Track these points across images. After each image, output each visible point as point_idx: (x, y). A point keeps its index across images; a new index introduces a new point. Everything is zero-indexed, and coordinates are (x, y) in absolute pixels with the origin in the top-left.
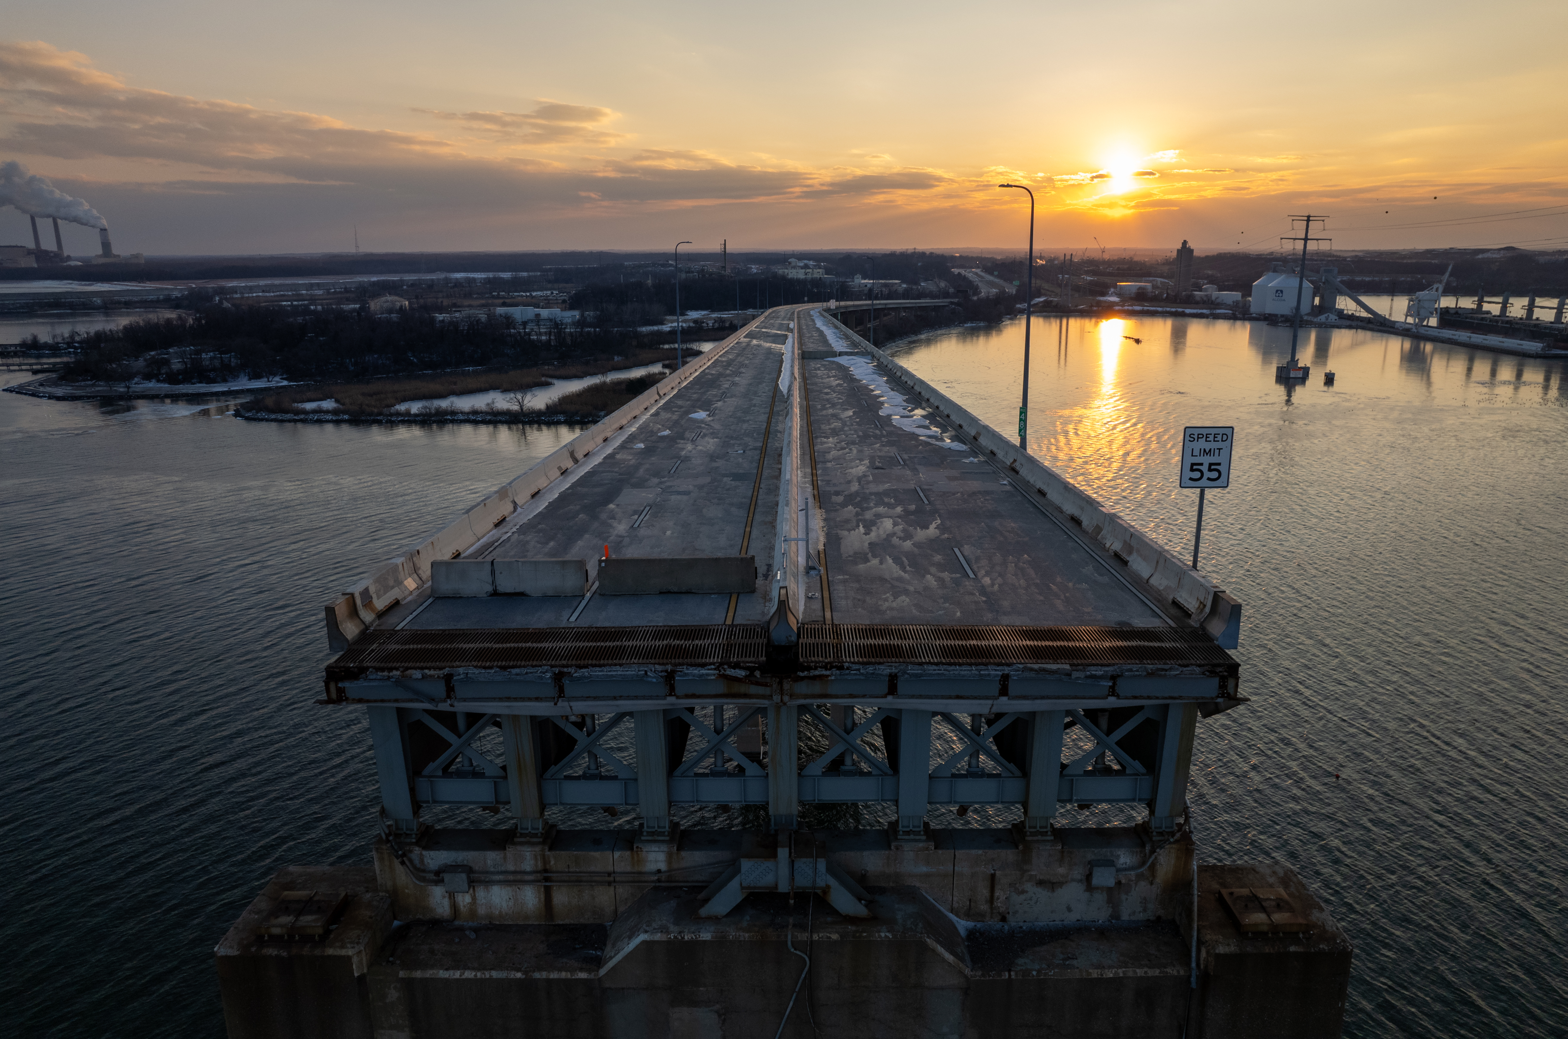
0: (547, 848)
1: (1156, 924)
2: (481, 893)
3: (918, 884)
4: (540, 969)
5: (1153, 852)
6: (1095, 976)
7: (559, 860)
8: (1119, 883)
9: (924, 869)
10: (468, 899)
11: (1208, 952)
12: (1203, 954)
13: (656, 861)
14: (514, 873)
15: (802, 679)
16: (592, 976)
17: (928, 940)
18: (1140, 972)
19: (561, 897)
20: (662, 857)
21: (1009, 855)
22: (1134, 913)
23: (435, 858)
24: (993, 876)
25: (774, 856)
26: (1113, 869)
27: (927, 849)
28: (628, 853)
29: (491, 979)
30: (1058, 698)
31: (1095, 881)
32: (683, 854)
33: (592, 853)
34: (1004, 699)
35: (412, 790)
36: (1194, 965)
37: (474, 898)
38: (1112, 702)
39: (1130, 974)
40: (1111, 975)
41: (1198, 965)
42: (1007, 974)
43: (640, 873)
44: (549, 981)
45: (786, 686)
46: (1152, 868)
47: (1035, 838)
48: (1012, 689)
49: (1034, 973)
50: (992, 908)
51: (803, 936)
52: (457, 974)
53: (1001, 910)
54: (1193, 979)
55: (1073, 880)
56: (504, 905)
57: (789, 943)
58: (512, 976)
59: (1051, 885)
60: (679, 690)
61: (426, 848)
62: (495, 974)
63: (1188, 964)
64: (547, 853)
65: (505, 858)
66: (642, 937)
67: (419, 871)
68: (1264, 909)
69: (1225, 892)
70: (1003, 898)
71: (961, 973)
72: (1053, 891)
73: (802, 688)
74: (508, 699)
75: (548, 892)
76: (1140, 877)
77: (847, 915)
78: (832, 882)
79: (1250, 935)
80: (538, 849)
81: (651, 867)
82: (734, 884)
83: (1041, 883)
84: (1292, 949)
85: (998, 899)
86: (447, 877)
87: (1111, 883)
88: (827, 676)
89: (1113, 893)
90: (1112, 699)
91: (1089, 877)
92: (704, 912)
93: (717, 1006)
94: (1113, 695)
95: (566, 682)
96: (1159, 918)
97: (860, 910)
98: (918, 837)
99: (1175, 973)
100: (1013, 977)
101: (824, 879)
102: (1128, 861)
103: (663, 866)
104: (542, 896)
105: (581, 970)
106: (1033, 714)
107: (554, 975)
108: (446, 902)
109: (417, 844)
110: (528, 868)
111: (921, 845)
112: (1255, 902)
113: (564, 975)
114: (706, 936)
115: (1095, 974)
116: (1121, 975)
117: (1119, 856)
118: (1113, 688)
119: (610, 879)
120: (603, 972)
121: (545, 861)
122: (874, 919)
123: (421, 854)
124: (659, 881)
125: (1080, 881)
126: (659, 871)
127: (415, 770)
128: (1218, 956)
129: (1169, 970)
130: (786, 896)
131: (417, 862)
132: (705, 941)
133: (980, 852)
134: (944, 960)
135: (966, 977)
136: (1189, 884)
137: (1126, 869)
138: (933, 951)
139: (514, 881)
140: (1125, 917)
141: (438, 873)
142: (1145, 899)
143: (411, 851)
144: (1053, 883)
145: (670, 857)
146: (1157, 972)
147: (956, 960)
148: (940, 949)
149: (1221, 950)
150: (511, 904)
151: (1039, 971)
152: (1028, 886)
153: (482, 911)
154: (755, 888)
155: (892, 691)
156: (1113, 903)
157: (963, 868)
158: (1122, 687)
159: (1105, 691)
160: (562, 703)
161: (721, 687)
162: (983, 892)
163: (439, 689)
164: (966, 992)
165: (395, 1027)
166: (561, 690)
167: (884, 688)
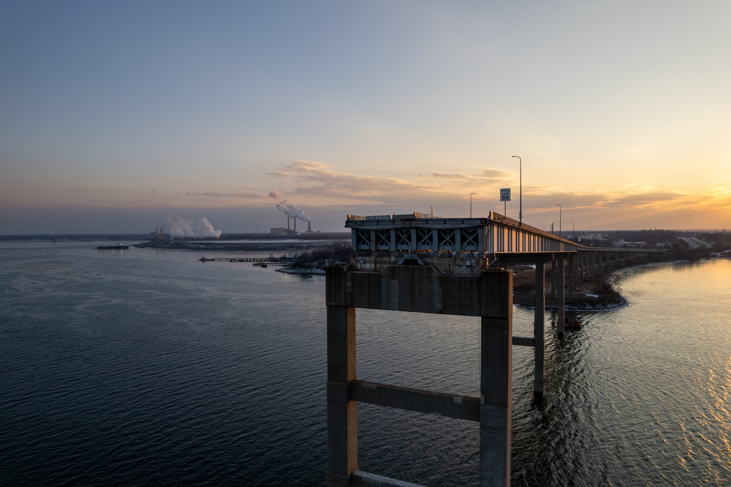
2: (365, 265)
3: (436, 265)
4: (372, 272)
7: (378, 259)
8: (472, 265)
9: (437, 262)
10: (363, 266)
14: (371, 261)
15: (413, 220)
16: (379, 273)
17: (432, 268)
19: (378, 266)
21: (452, 259)
23: (359, 258)
24: (449, 264)
25: (409, 253)
26: (470, 262)
27: (438, 258)
28: (389, 258)
31: (467, 264)
32: (397, 258)
33: (383, 257)
34: (445, 224)
35: (357, 247)
39: (468, 276)
43: (390, 261)
44: (373, 274)
45: (411, 222)
48: (446, 222)
51: (412, 266)
54: (479, 277)
55: (464, 265)
56: (369, 267)
57: (410, 267)
58: (368, 273)
59: (460, 266)
60: (395, 223)
62: (365, 272)
64: (376, 257)
65: (370, 258)
66: (388, 266)
67: (356, 260)
70: (451, 270)
74: (371, 226)
75: (376, 264)
76: (476, 265)
77: (420, 265)
78: (418, 258)
81: (392, 260)
82: (403, 258)
83: (458, 265)
86: (360, 261)
87: (470, 264)
88: (417, 220)
90: (463, 225)
93: (398, 280)
97: (423, 264)
99: (476, 276)
100: (447, 276)
103: (394, 260)
104: (375, 266)
108: (360, 266)
109: (357, 255)
110: (373, 260)
113: (375, 273)
114: (397, 266)
117: (472, 260)
119: (385, 262)
121: (376, 259)
122: (425, 266)
123: (357, 257)
124: (393, 263)
127: (358, 244)
130: (410, 260)
133: (447, 259)
134: (435, 272)
135: (439, 275)
137: (473, 263)
138: (433, 270)
139: (371, 263)
143: (355, 257)
145: (395, 258)
146: (473, 276)
147: (437, 272)
149: (483, 271)
152: (456, 266)
153: (365, 268)
154: (406, 259)
155: (427, 223)
156: (472, 270)
157: (444, 262)
158: (465, 222)
159: (462, 223)
160: (378, 226)
161: (401, 223)
162: (448, 267)
163: (361, 224)
164: (439, 278)
165: (349, 282)
166: (378, 223)
167: (426, 222)
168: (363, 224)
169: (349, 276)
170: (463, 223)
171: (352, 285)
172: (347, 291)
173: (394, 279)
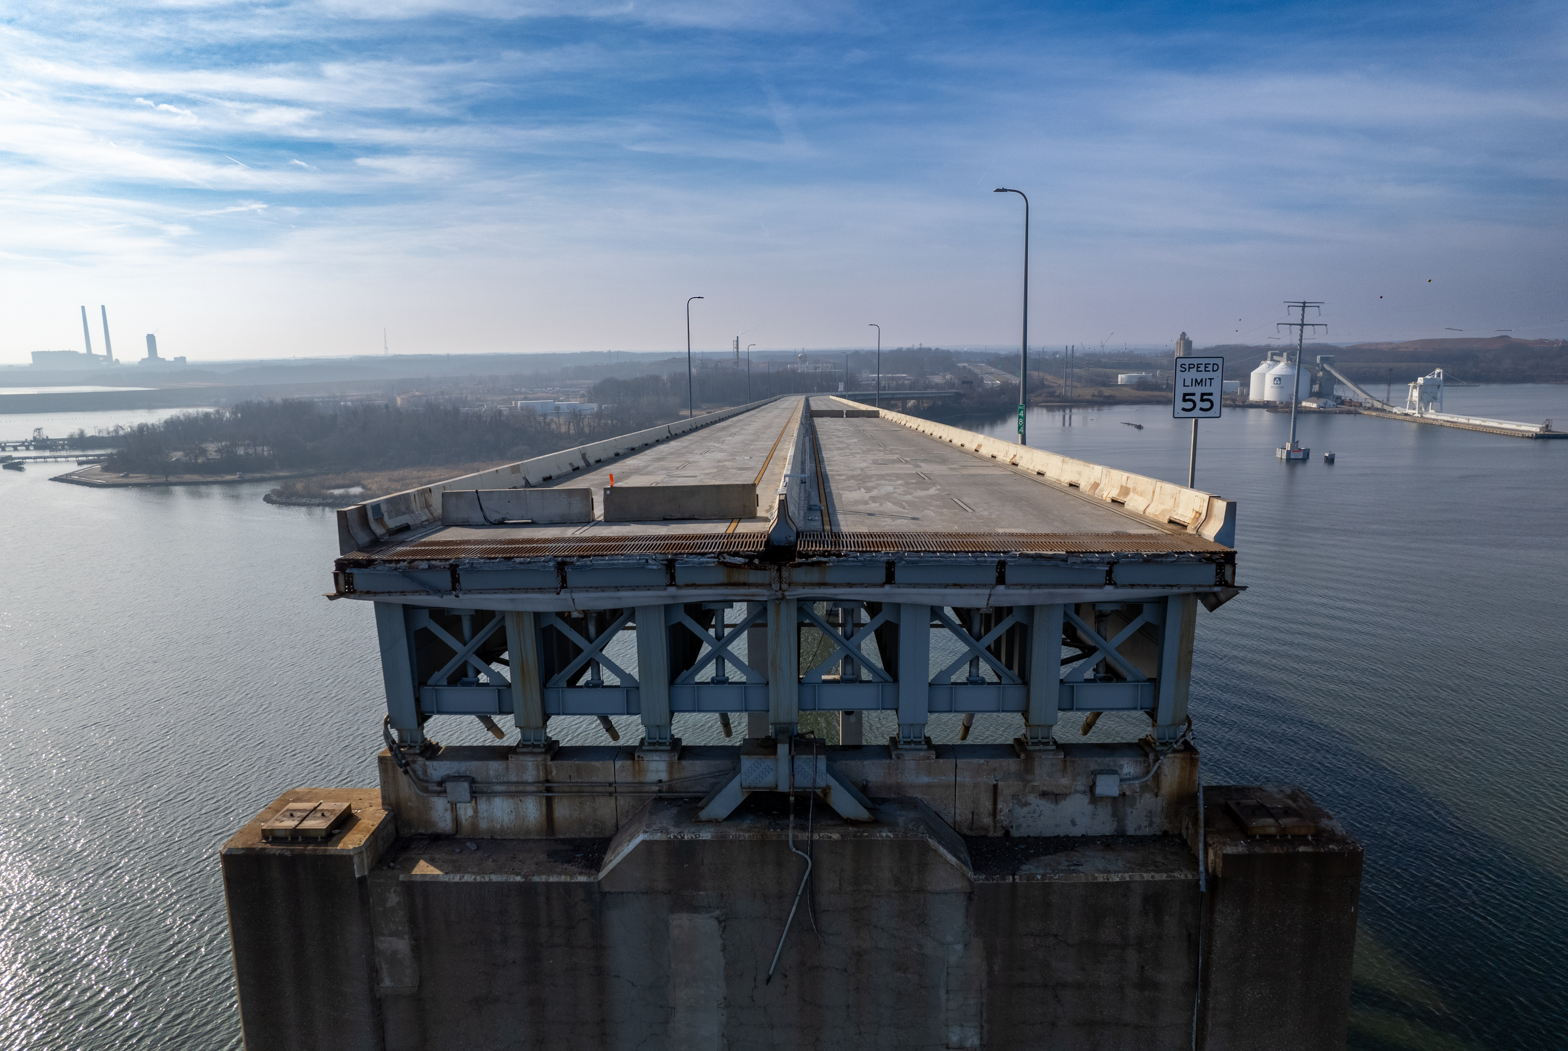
0: (549, 757)
1: (1163, 839)
2: (483, 805)
3: (920, 796)
4: (540, 873)
5: (1157, 759)
6: (1100, 879)
7: (561, 771)
8: (1123, 795)
9: (925, 779)
10: (470, 812)
11: (1215, 854)
12: (1211, 856)
13: (657, 771)
14: (517, 783)
15: (800, 565)
16: (592, 879)
17: (930, 840)
18: (1147, 876)
19: (563, 810)
20: (663, 766)
21: (1011, 764)
22: (1140, 827)
23: (438, 769)
24: (995, 787)
25: (774, 752)
26: (1116, 778)
27: (928, 758)
28: (629, 762)
29: (490, 883)
30: (1055, 586)
31: (1099, 790)
32: (685, 763)
33: (594, 763)
34: (1001, 588)
35: (418, 700)
36: (1202, 868)
37: (476, 811)
38: (1109, 593)
39: (1137, 877)
40: (1118, 880)
41: (1206, 870)
42: (1011, 877)
43: (642, 783)
44: (548, 885)
45: (785, 574)
46: (1157, 777)
47: (1037, 748)
48: (1009, 576)
49: (1039, 877)
50: (995, 822)
51: (804, 836)
52: (457, 878)
53: (1005, 823)
54: (1202, 883)
55: (1077, 792)
56: (506, 818)
57: (791, 843)
58: (511, 880)
59: (1055, 797)
60: (679, 580)
61: (428, 759)
62: (494, 878)
63: (1196, 869)
64: (550, 763)
65: (507, 768)
66: (641, 837)
67: (423, 783)
68: (1271, 815)
69: (1232, 803)
70: (1006, 811)
71: (964, 875)
72: (1057, 803)
73: (800, 575)
74: (512, 590)
75: (549, 802)
76: (1145, 788)
77: (848, 819)
78: (832, 782)
79: (1258, 837)
80: (540, 758)
81: (652, 777)
82: (735, 784)
83: (1044, 794)
84: (1301, 849)
85: (1001, 811)
86: (449, 786)
87: (1115, 792)
88: (826, 563)
89: (1119, 802)
90: (1109, 588)
91: (1092, 788)
92: (704, 815)
93: (717, 913)
94: (1110, 584)
95: (568, 569)
96: (1165, 833)
97: (862, 813)
98: (919, 747)
99: (1183, 877)
100: (1017, 881)
101: (824, 779)
102: (1132, 771)
103: (664, 776)
104: (544, 809)
105: (581, 874)
106: (1030, 610)
107: (553, 879)
108: (448, 816)
109: (421, 754)
110: (530, 779)
111: (922, 754)
112: (1262, 810)
113: (563, 878)
114: (706, 835)
115: (1101, 878)
116: (1128, 879)
117: (1121, 767)
118: (1109, 573)
119: (611, 790)
120: (602, 875)
121: (547, 771)
122: (876, 822)
123: (425, 765)
124: (660, 791)
125: (1084, 792)
126: (660, 781)
127: (420, 681)
128: (1225, 856)
129: (1176, 874)
130: (786, 796)
131: (420, 773)
132: (705, 841)
133: (982, 761)
134: (947, 862)
135: (969, 880)
136: (1195, 797)
137: (1129, 779)
138: (935, 851)
139: (516, 792)
140: (1131, 831)
141: (440, 783)
142: (1150, 812)
143: (414, 762)
144: (1056, 795)
145: (671, 765)
146: (1164, 876)
147: (958, 862)
148: (942, 850)
149: (1229, 850)
150: (512, 817)
151: (1044, 876)
152: (1032, 798)
153: (483, 825)
154: (755, 788)
155: (890, 579)
156: (1118, 816)
157: (965, 778)
158: (1119, 574)
159: (1102, 578)
160: (564, 595)
161: (721, 576)
162: (986, 804)
163: (445, 580)
164: (970, 896)
165: (395, 934)
166: (564, 580)
167: (881, 576)
168: (455, 580)
169: (393, 899)
170: (1110, 580)
171: (416, 949)
172: (387, 982)
173: (694, 909)
